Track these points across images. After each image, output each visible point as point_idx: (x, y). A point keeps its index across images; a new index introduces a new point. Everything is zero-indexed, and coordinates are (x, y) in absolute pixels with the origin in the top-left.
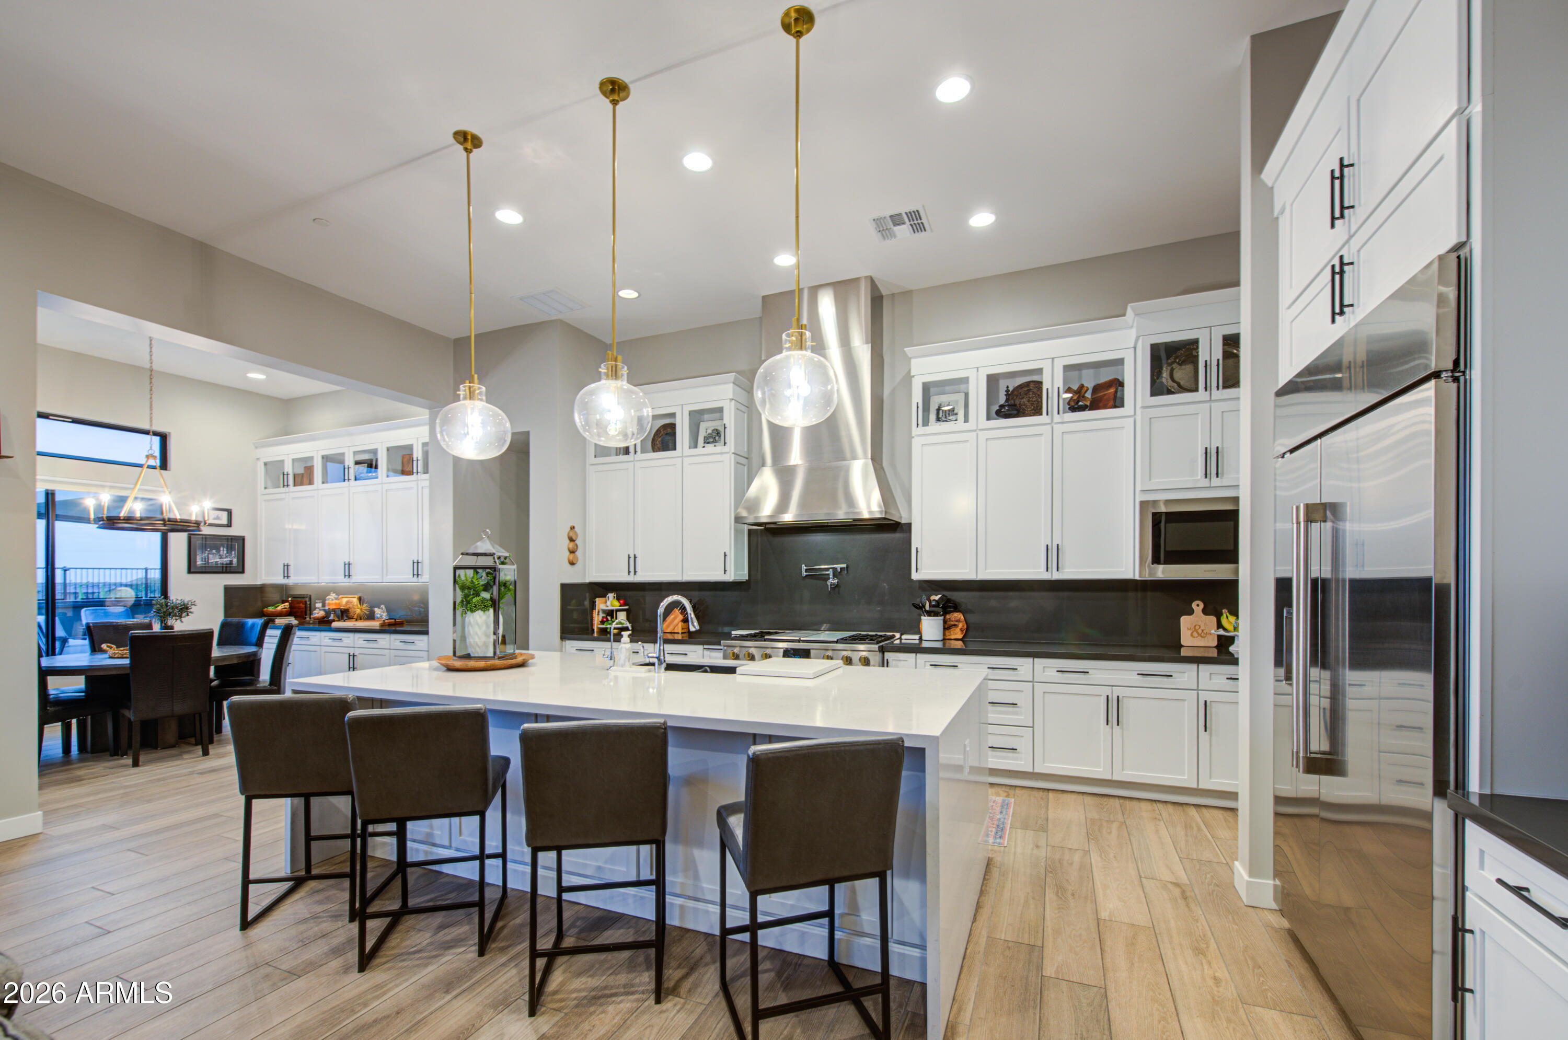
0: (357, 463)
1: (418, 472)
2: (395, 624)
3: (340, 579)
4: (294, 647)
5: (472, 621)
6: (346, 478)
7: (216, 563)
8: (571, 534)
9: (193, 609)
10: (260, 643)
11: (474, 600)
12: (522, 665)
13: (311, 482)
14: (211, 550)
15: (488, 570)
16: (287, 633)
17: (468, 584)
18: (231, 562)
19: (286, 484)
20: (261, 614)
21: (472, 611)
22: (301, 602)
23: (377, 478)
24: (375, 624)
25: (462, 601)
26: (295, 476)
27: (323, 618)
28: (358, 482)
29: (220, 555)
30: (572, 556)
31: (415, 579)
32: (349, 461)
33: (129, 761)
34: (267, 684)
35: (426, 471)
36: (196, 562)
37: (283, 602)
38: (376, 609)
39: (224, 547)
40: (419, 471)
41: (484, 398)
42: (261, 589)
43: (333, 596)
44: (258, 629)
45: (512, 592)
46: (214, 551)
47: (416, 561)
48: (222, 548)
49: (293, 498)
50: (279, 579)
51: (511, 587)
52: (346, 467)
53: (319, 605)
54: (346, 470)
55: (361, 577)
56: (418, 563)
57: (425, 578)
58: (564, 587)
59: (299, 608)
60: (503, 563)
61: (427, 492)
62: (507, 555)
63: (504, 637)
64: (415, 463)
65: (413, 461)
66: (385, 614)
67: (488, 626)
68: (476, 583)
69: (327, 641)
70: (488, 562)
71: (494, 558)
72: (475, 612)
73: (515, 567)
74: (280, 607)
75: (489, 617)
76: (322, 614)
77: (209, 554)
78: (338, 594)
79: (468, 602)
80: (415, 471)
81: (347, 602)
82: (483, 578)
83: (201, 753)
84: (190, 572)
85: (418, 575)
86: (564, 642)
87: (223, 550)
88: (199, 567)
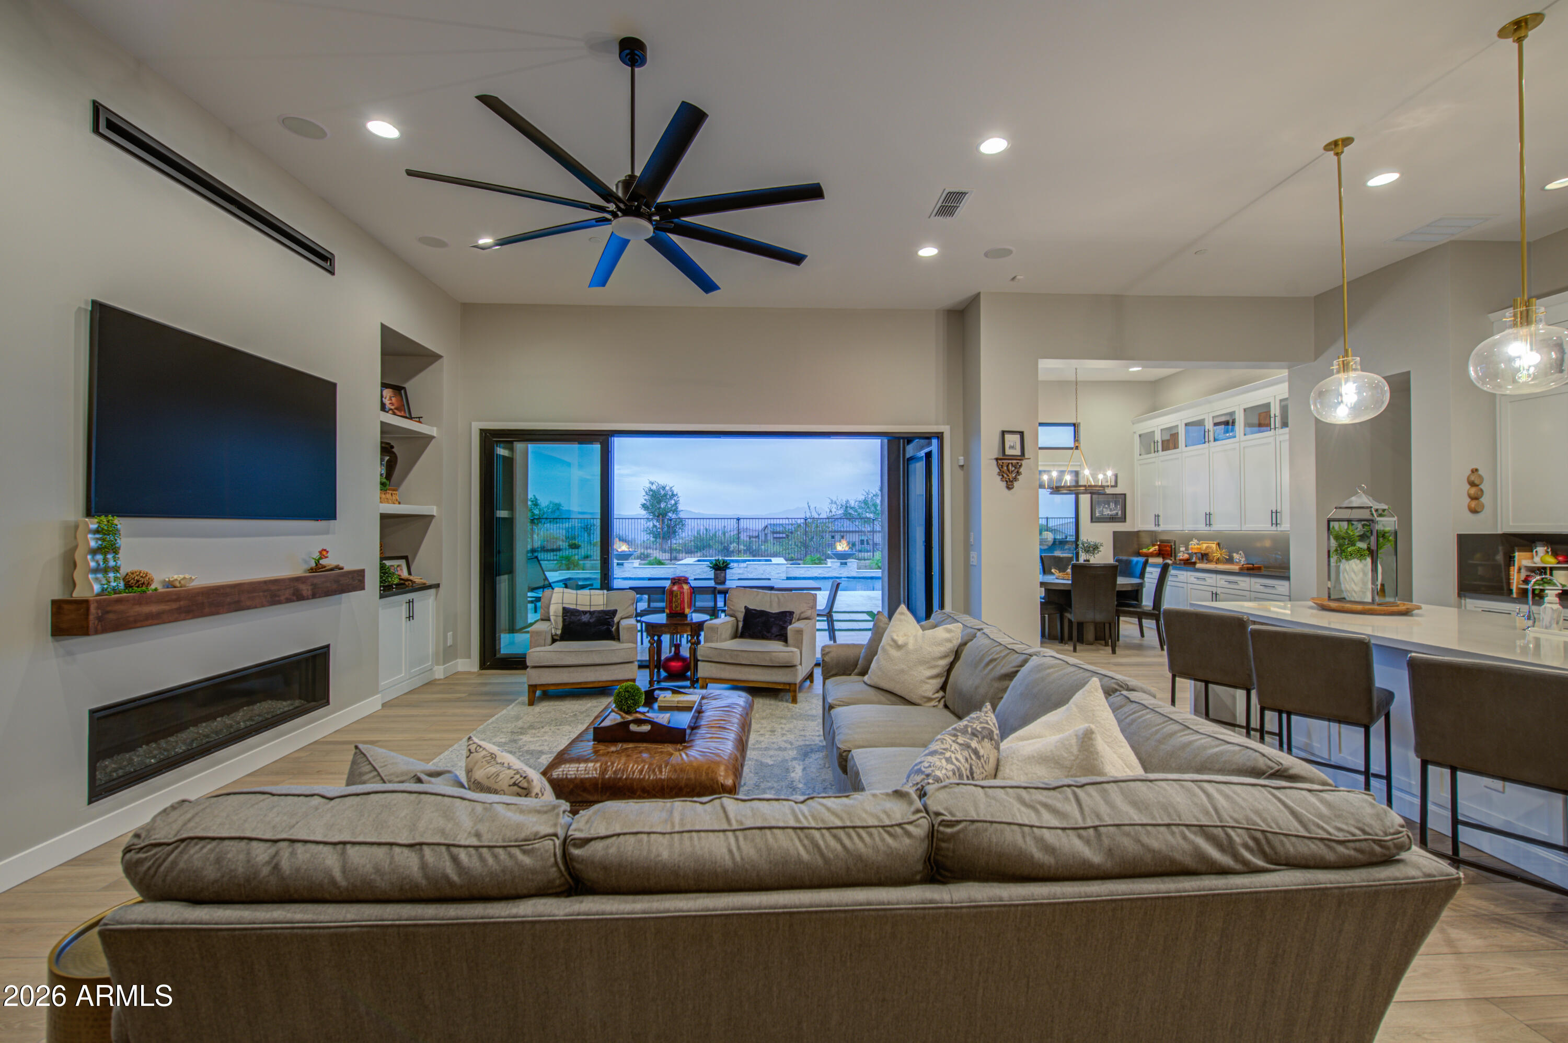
0: (1216, 424)
1: (1275, 428)
2: (1253, 569)
3: (1201, 527)
4: (1169, 583)
5: (1347, 568)
6: (1207, 440)
7: (1108, 514)
8: (1472, 478)
9: (1101, 549)
10: (1142, 575)
11: (1349, 549)
12: (1406, 613)
13: (1176, 446)
14: (1105, 504)
15: (1363, 523)
16: (1165, 569)
17: (1342, 534)
18: (1117, 514)
19: (1156, 450)
20: (1139, 554)
21: (1347, 559)
22: (1166, 546)
23: (1235, 437)
24: (1235, 568)
25: (1336, 550)
26: (1163, 441)
27: (1188, 560)
28: (1218, 443)
29: (1111, 508)
30: (1473, 504)
31: (1274, 528)
32: (1209, 425)
33: (1072, 648)
34: (1151, 608)
35: (1285, 424)
36: (1096, 514)
37: (1154, 545)
38: (1235, 555)
39: (1114, 502)
40: (1277, 426)
41: (1359, 367)
42: (1137, 534)
43: (1195, 541)
44: (1140, 566)
45: (1393, 543)
46: (1107, 505)
47: (1274, 511)
49: (1162, 461)
50: (1151, 527)
51: (1390, 538)
52: (1206, 430)
53: (1182, 549)
54: (1206, 434)
55: (1221, 525)
56: (1276, 512)
57: (1285, 526)
58: (1461, 538)
59: (1167, 551)
60: (1380, 515)
61: (1286, 446)
62: (1386, 507)
63: (1382, 585)
64: (1272, 420)
65: (1270, 417)
66: (1243, 559)
67: (1365, 574)
68: (1352, 534)
69: (1193, 580)
70: (1365, 514)
71: (1371, 511)
72: (1350, 560)
73: (1395, 519)
74: (1152, 549)
75: (1366, 565)
76: (1186, 556)
77: (1103, 507)
78: (1199, 540)
79: (1343, 551)
80: (1272, 426)
81: (1207, 547)
82: (1359, 529)
83: (1111, 652)
84: (1091, 520)
85: (1277, 524)
86: (1463, 601)
87: (1113, 504)
88: (1098, 518)
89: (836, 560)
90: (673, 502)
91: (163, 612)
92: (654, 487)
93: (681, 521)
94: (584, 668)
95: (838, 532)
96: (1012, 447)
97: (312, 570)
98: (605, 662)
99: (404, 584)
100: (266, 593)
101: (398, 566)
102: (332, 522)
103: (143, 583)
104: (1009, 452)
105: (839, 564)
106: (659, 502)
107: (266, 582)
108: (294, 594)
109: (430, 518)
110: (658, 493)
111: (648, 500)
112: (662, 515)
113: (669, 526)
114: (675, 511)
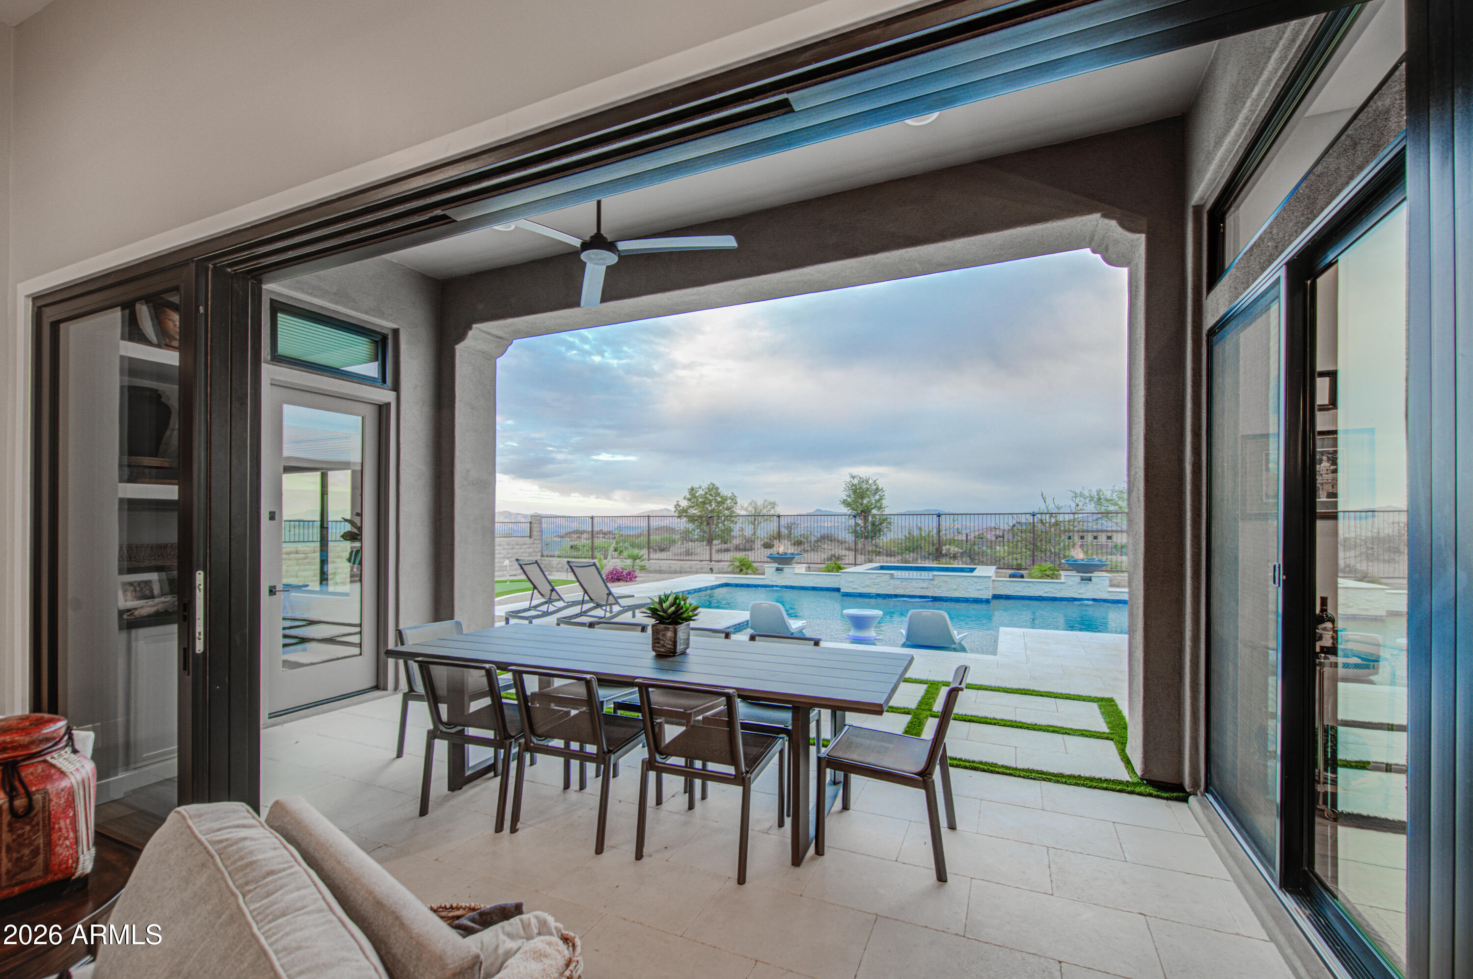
89: (1074, 573)
90: (877, 497)
92: (856, 481)
93: (884, 520)
95: (1102, 531)
105: (1078, 579)
106: (863, 498)
110: (861, 488)
111: (849, 496)
112: (864, 513)
113: (873, 524)
114: (880, 508)
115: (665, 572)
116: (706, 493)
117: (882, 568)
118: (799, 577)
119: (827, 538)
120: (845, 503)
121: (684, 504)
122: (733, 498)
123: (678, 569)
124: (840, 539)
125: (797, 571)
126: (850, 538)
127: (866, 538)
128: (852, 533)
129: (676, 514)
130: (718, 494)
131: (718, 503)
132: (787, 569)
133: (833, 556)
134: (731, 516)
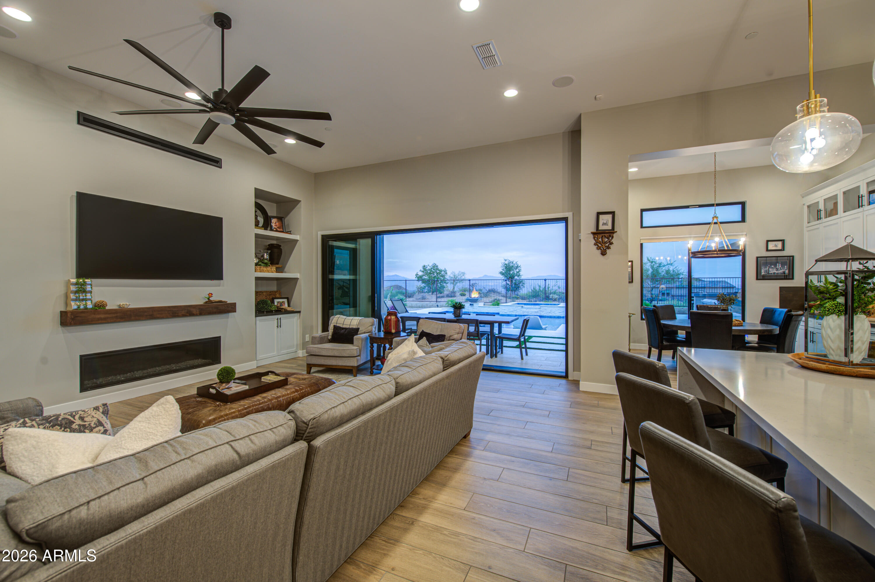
6: (861, 206)
7: (774, 273)
13: (835, 214)
14: (771, 265)
18: (784, 273)
19: (819, 218)
26: (825, 210)
28: (870, 207)
29: (777, 269)
32: (863, 192)
36: (761, 273)
39: (779, 264)
44: (783, 315)
46: (773, 266)
48: (778, 264)
52: (861, 198)
54: (861, 201)
77: (769, 268)
84: (757, 279)
87: (779, 266)
88: (763, 276)
90: (518, 270)
91: (108, 318)
92: (507, 262)
94: (331, 358)
96: (604, 224)
97: (206, 303)
98: (340, 355)
99: (281, 311)
100: (169, 312)
101: (283, 302)
102: (221, 281)
103: (101, 306)
104: (601, 227)
106: (510, 271)
107: (169, 307)
108: (187, 313)
109: (297, 279)
110: (509, 266)
111: (503, 270)
112: (511, 278)
113: (515, 284)
114: (519, 276)
115: (415, 307)
116: (431, 268)
117: (518, 304)
118: (481, 308)
119: (492, 291)
120: (501, 273)
121: (420, 274)
122: (445, 271)
123: (421, 306)
124: (499, 291)
125: (480, 305)
126: (503, 291)
127: (512, 291)
128: (504, 288)
129: (417, 279)
130: (438, 269)
131: (438, 273)
132: (475, 305)
133: (495, 299)
134: (444, 280)
